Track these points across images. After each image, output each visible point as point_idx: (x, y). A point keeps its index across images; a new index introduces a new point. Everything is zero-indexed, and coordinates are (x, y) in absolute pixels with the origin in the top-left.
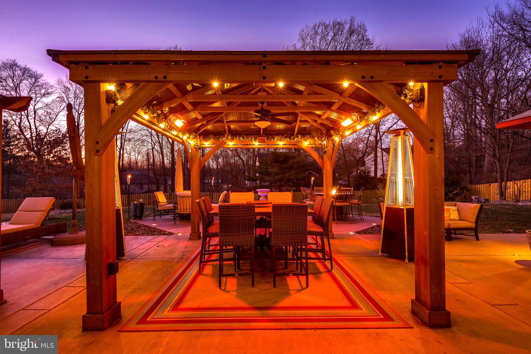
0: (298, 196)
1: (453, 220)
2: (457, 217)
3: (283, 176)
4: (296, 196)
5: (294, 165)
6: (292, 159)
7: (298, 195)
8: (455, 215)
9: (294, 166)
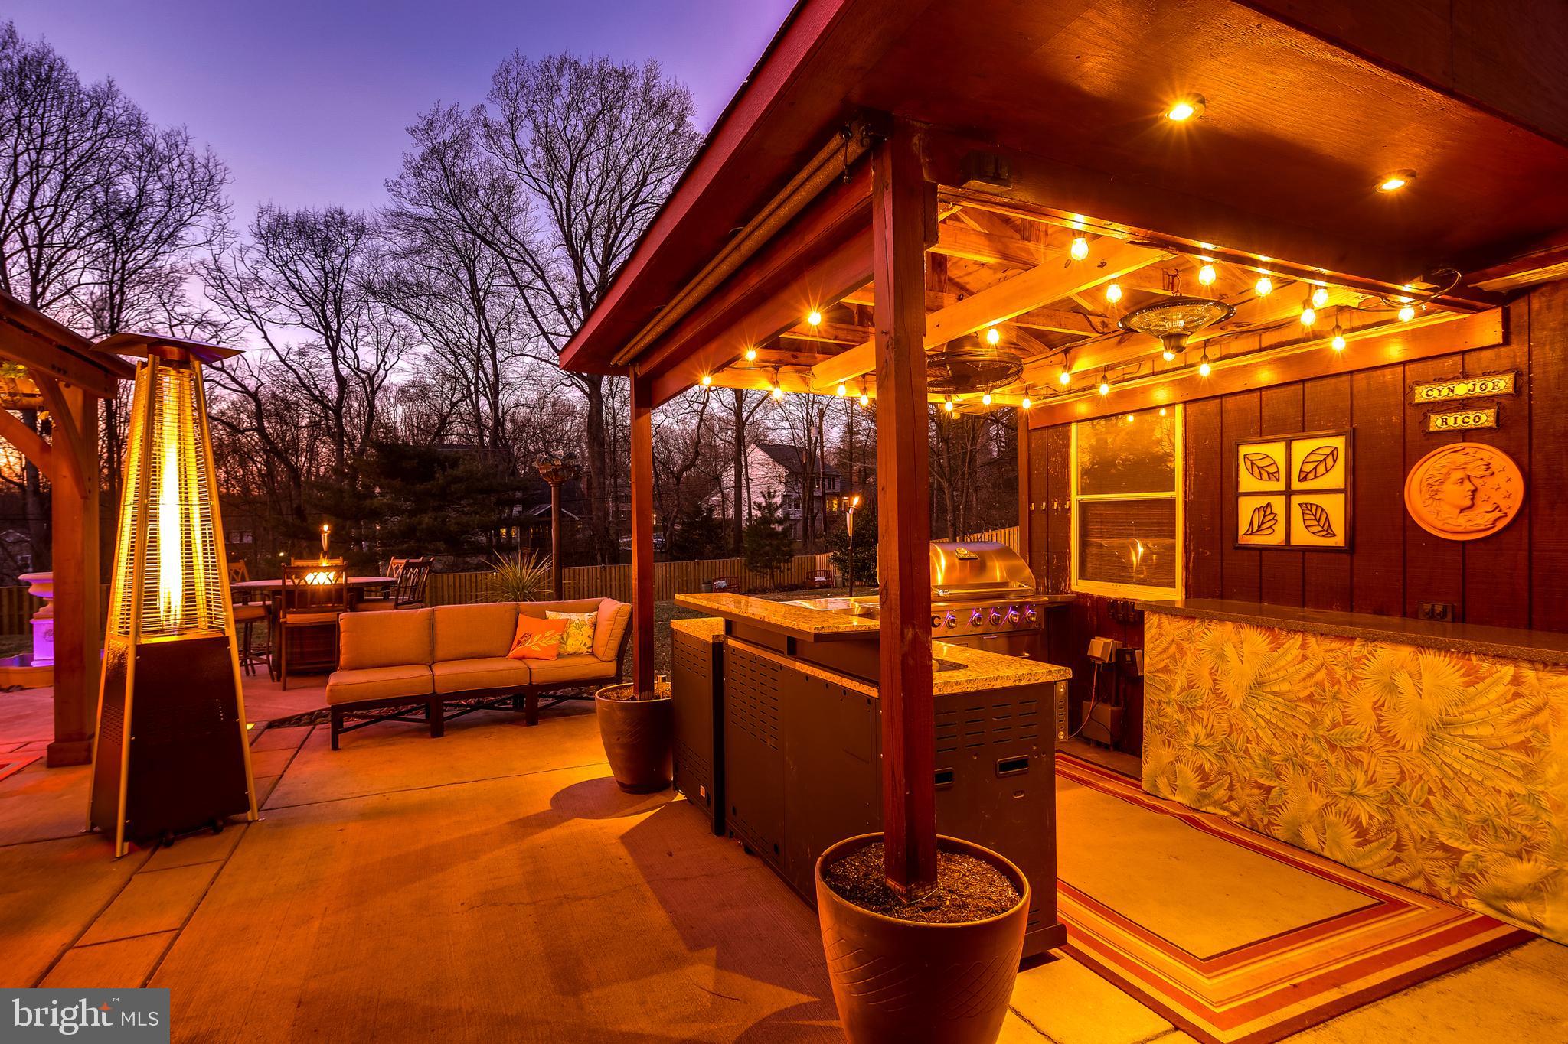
0: (474, 585)
1: (576, 654)
2: (585, 645)
3: (415, 520)
4: (468, 586)
5: (454, 487)
6: (444, 469)
7: (473, 580)
8: (581, 638)
9: (453, 490)
